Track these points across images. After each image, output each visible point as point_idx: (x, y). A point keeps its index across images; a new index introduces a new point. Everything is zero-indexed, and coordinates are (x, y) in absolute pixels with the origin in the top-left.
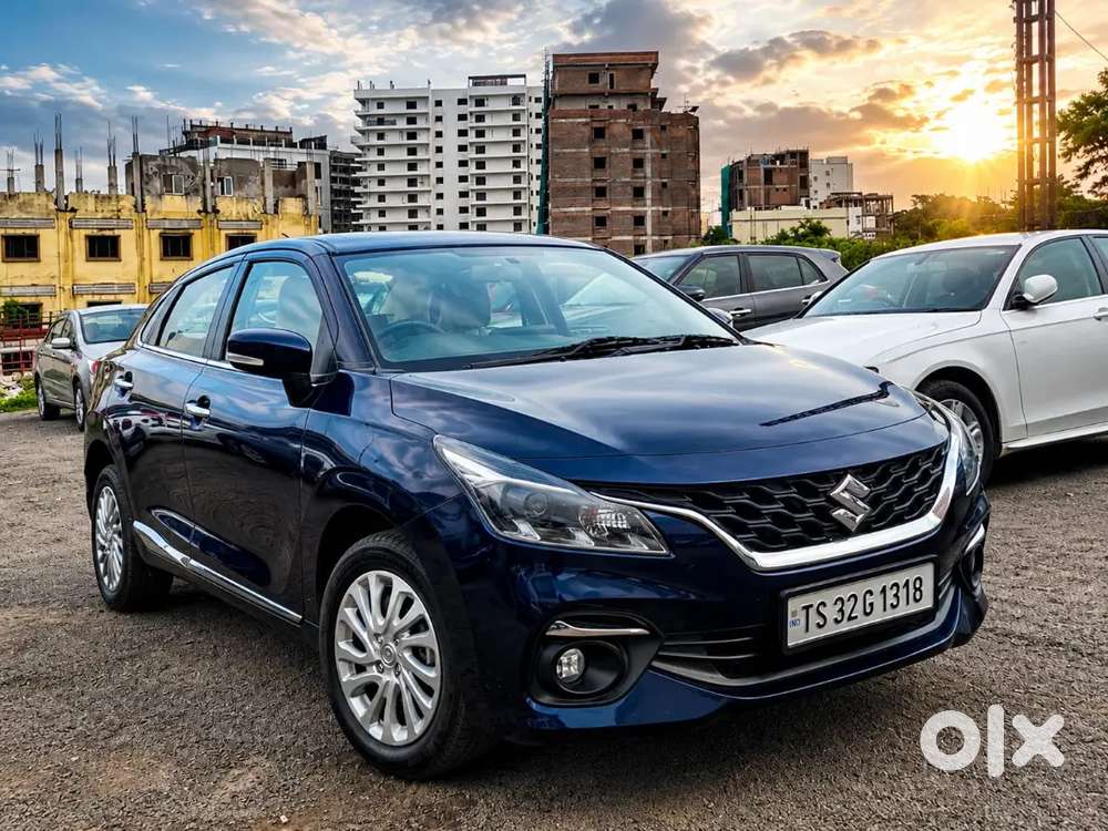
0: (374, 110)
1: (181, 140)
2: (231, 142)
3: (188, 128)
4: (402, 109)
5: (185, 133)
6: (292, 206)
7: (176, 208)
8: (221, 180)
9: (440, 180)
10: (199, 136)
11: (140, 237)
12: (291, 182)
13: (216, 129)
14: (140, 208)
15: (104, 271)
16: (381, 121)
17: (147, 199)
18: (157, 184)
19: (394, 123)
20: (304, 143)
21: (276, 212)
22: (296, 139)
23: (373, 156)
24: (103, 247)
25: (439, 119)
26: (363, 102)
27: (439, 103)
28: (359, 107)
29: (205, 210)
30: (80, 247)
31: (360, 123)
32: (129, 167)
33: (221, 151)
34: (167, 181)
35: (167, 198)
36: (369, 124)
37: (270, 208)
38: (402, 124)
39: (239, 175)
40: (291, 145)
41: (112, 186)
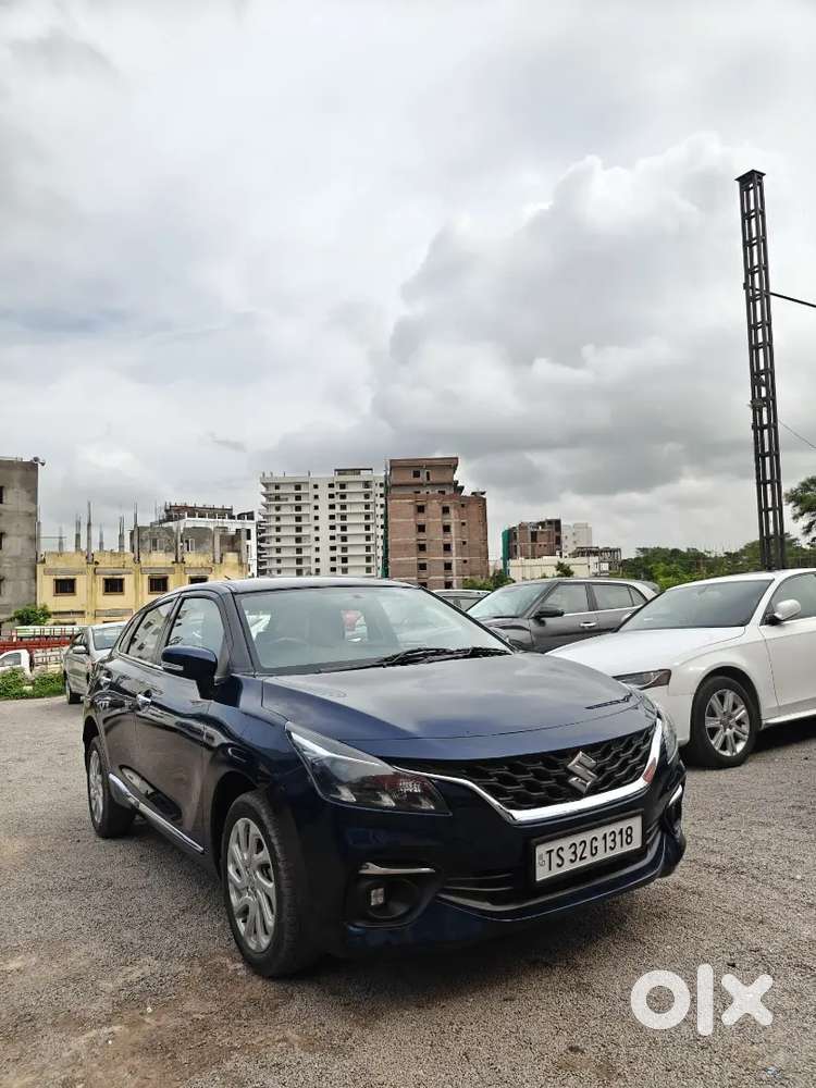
0: (273, 491)
1: (163, 514)
2: (194, 516)
3: (168, 508)
4: (292, 490)
5: (166, 511)
6: (231, 557)
7: (159, 560)
8: (187, 542)
9: (317, 539)
10: (174, 513)
11: (136, 580)
12: (231, 541)
13: (185, 508)
14: (137, 560)
15: (114, 601)
16: (277, 498)
17: (142, 555)
18: (148, 544)
19: (287, 499)
20: (240, 516)
21: (221, 562)
22: (235, 513)
23: (273, 522)
24: (114, 586)
25: (316, 497)
26: (266, 485)
27: (316, 487)
28: (264, 490)
29: (177, 561)
30: (100, 585)
31: (264, 499)
32: (132, 534)
33: (189, 522)
34: (154, 543)
35: (154, 554)
36: (270, 500)
37: (218, 561)
38: (292, 501)
39: (199, 537)
40: (232, 517)
41: (121, 546)
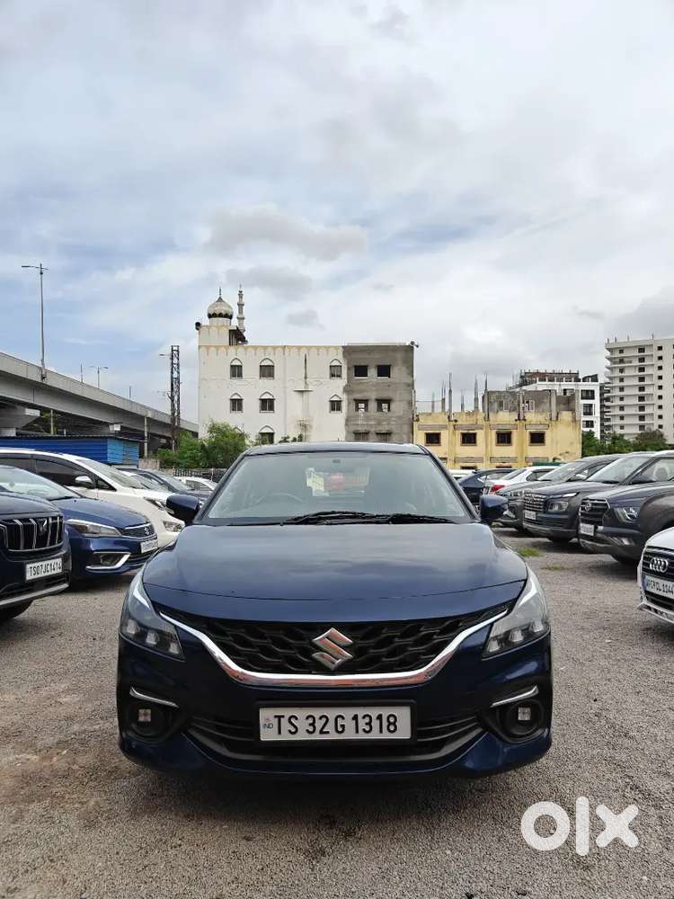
0: (617, 355)
1: (518, 380)
2: (545, 380)
3: (523, 374)
4: (636, 353)
5: (522, 377)
6: (566, 415)
7: (505, 418)
8: (528, 403)
9: (660, 397)
10: (526, 379)
11: (486, 434)
12: (567, 401)
13: (537, 374)
14: (487, 418)
15: (468, 451)
16: (621, 361)
17: (491, 414)
18: (496, 406)
19: (631, 362)
20: (584, 380)
21: (557, 417)
22: (581, 377)
23: (617, 383)
24: (469, 439)
25: (660, 358)
26: (610, 350)
27: (660, 348)
28: (608, 354)
29: (519, 419)
30: (459, 438)
31: (608, 363)
32: (483, 397)
33: (541, 386)
34: (501, 404)
35: (501, 413)
36: (614, 363)
37: (554, 418)
38: (636, 363)
39: (540, 399)
40: (577, 380)
41: (476, 408)
